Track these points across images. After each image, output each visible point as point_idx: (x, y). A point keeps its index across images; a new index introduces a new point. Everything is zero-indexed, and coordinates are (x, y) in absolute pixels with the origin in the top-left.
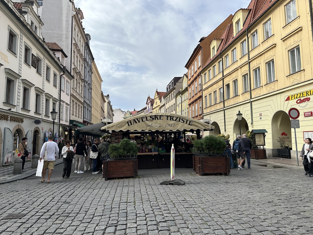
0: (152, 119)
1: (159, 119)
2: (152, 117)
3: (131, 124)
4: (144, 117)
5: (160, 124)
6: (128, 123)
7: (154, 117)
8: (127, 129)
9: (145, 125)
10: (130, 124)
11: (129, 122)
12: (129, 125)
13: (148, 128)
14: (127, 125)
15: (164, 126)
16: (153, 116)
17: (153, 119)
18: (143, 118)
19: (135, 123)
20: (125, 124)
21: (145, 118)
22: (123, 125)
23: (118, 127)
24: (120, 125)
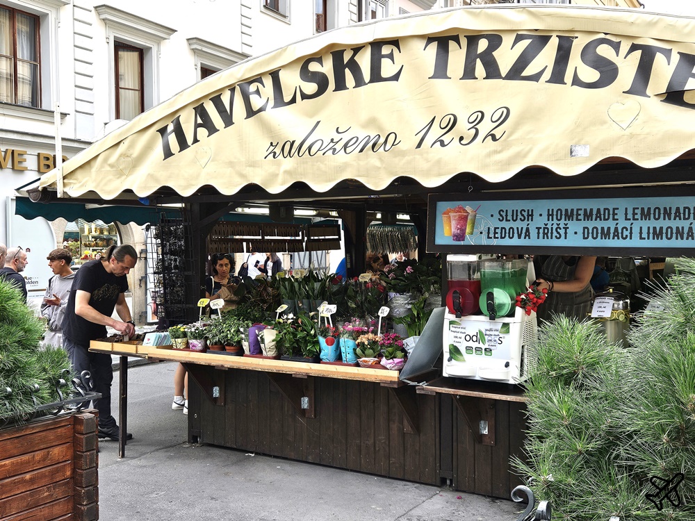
1: (366, 75)
2: (314, 67)
3: (183, 145)
4: (259, 78)
5: (372, 124)
6: (163, 131)
8: (157, 180)
11: (170, 128)
12: (168, 153)
14: (159, 148)
16: (319, 58)
17: (323, 81)
18: (253, 88)
19: (202, 132)
20: (148, 148)
21: (268, 82)
22: (136, 152)
23: (112, 166)
24: (121, 156)
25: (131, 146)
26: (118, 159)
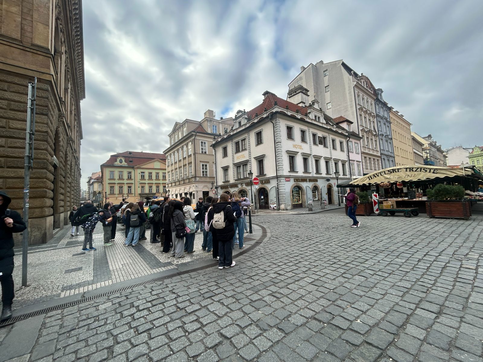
0: (390, 173)
1: (397, 171)
3: (372, 179)
5: (398, 176)
7: (392, 171)
8: (368, 182)
9: (383, 178)
10: (370, 178)
13: (387, 180)
14: (368, 179)
15: (403, 177)
18: (381, 173)
19: (374, 177)
22: (365, 180)
26: (362, 181)
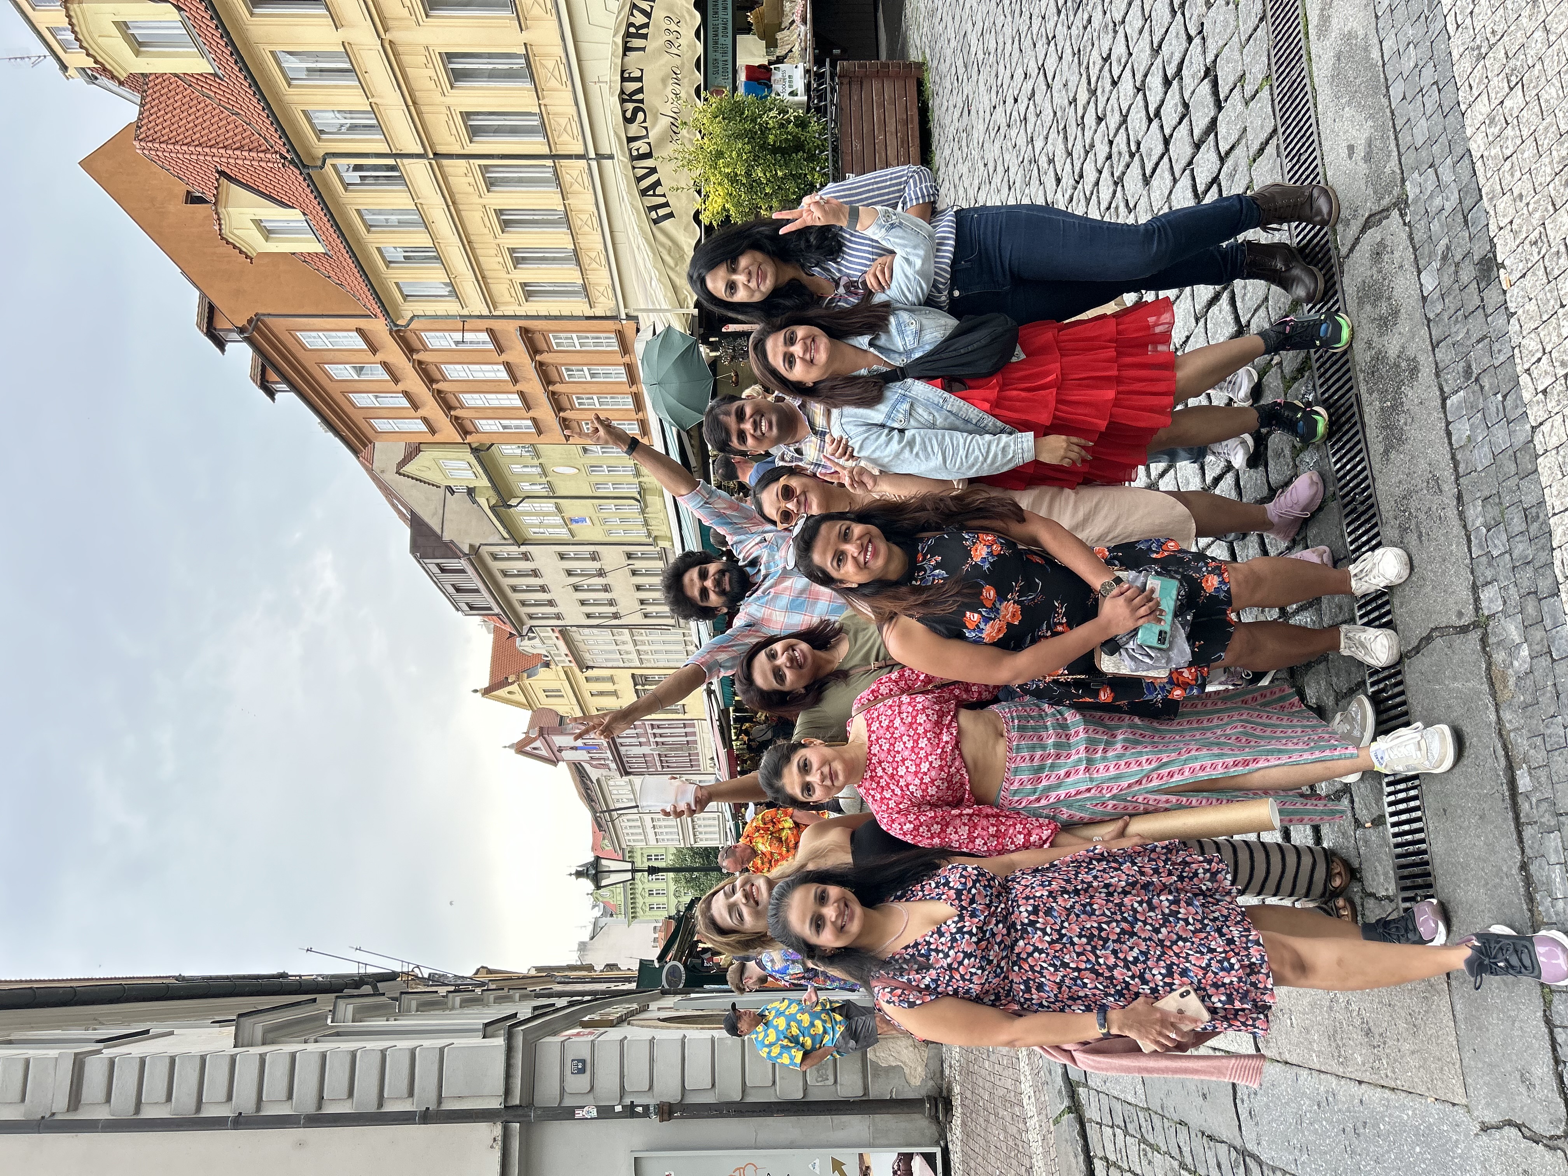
0: (641, 116)
2: (629, 115)
3: (666, 205)
4: (630, 150)
5: (664, 82)
6: (655, 222)
7: (630, 106)
8: (689, 224)
9: (670, 149)
10: (662, 212)
11: (653, 215)
12: (671, 215)
14: (666, 224)
15: (678, 61)
16: (624, 112)
17: (636, 111)
18: (635, 153)
19: (659, 190)
21: (633, 144)
22: (668, 243)
23: (676, 265)
24: (669, 254)
25: (663, 245)
26: (672, 257)
